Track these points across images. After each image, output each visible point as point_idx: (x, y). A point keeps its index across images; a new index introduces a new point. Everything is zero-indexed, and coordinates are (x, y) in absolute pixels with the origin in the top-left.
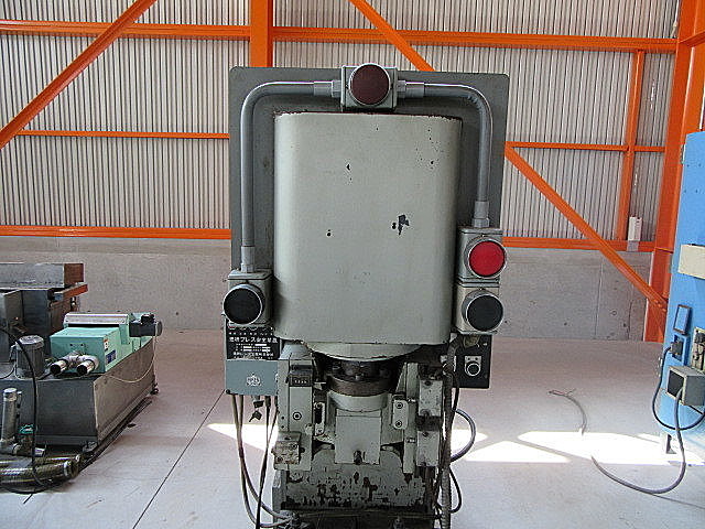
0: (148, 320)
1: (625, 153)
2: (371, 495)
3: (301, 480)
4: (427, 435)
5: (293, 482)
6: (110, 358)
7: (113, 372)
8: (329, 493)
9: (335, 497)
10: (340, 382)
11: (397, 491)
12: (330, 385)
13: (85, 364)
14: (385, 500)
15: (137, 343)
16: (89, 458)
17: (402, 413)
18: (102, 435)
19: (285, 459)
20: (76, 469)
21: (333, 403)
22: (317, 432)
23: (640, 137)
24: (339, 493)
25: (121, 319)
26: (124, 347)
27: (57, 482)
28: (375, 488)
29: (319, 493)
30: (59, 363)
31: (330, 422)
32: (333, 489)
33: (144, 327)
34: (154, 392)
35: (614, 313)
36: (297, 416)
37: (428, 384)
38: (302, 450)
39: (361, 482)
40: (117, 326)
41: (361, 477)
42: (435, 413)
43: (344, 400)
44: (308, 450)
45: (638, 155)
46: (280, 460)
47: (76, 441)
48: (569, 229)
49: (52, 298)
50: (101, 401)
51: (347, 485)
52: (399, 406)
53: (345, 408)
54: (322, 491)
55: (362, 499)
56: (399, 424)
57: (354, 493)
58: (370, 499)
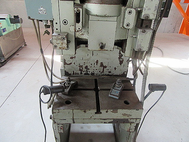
0: (16, 17)
2: (103, 70)
3: (71, 63)
4: (144, 32)
5: (68, 64)
6: (4, 30)
8: (84, 69)
9: (87, 71)
11: (115, 68)
14: (110, 72)
15: (14, 27)
16: (3, 64)
18: (6, 57)
19: (59, 46)
21: (87, 12)
22: (77, 29)
24: (89, 69)
25: (6, 16)
26: (9, 27)
28: (106, 67)
29: (80, 70)
31: (85, 25)
32: (86, 67)
33: (16, 20)
34: (25, 45)
35: (171, 24)
36: (65, 22)
38: (68, 42)
39: (99, 64)
40: (5, 19)
42: (152, 17)
44: (73, 44)
46: (56, 47)
51: (93, 66)
52: (130, 12)
53: (95, 13)
54: (81, 68)
55: (100, 72)
56: (128, 25)
57: (96, 69)
58: (103, 72)
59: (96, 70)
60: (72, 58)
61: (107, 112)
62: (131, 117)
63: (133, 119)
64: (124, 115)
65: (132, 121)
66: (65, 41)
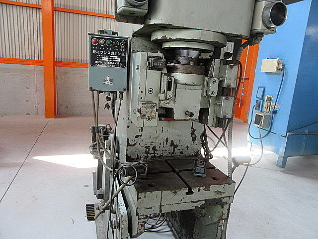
2: (174, 150)
3: (135, 144)
4: (227, 99)
5: (131, 145)
8: (151, 151)
9: (154, 153)
11: (187, 147)
14: (181, 153)
19: (147, 115)
22: (168, 96)
24: (157, 150)
28: (176, 146)
29: (146, 152)
32: (154, 148)
36: (150, 91)
37: (231, 67)
38: (157, 111)
39: (169, 143)
41: (169, 141)
42: (233, 86)
46: (144, 116)
51: (162, 146)
52: (214, 81)
53: (184, 82)
54: (147, 150)
55: (170, 153)
56: (212, 93)
58: (173, 153)
59: (166, 150)
60: (137, 137)
61: (199, 190)
62: (224, 195)
63: (226, 197)
64: (217, 192)
65: (225, 200)
66: (155, 109)
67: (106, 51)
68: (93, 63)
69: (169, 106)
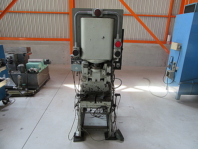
0: (48, 60)
1: (168, 18)
2: (99, 90)
3: (86, 87)
4: (108, 76)
5: (84, 87)
6: (40, 69)
7: (41, 72)
8: (91, 89)
10: (93, 67)
11: (104, 89)
12: (91, 68)
13: (35, 70)
14: (101, 91)
15: (45, 66)
16: (38, 91)
17: (104, 73)
18: (40, 86)
20: (36, 93)
23: (172, 13)
25: (42, 60)
26: (43, 67)
27: (32, 95)
28: (99, 88)
29: (89, 90)
30: (29, 70)
32: (92, 88)
33: (47, 62)
34: (49, 78)
35: (162, 60)
36: (85, 73)
37: (109, 67)
38: (86, 79)
40: (41, 62)
41: (97, 87)
42: (110, 72)
43: (93, 70)
44: (87, 80)
45: (171, 18)
46: (82, 81)
47: (34, 87)
48: (152, 39)
49: (24, 56)
50: (39, 79)
51: (94, 88)
52: (103, 71)
53: (94, 72)
57: (96, 89)
60: (86, 85)
61: (98, 102)
62: (107, 105)
64: (105, 104)
65: (108, 107)
66: (85, 79)
67: (75, 60)
68: (72, 64)
69: (91, 78)
